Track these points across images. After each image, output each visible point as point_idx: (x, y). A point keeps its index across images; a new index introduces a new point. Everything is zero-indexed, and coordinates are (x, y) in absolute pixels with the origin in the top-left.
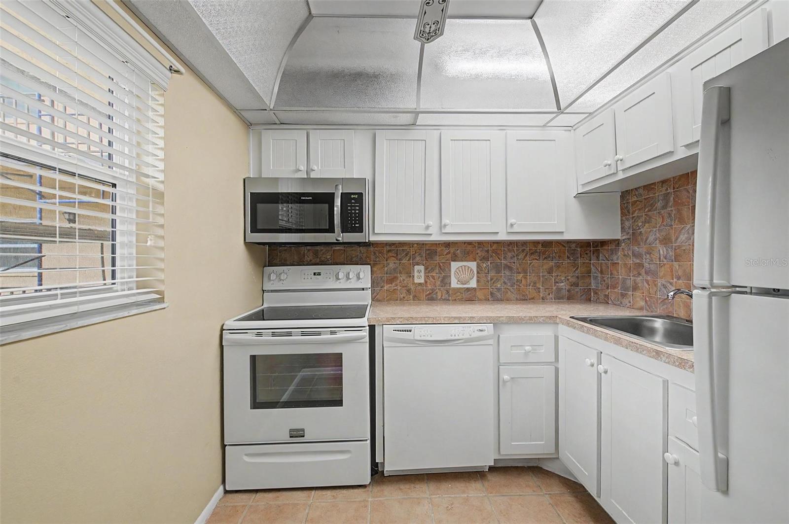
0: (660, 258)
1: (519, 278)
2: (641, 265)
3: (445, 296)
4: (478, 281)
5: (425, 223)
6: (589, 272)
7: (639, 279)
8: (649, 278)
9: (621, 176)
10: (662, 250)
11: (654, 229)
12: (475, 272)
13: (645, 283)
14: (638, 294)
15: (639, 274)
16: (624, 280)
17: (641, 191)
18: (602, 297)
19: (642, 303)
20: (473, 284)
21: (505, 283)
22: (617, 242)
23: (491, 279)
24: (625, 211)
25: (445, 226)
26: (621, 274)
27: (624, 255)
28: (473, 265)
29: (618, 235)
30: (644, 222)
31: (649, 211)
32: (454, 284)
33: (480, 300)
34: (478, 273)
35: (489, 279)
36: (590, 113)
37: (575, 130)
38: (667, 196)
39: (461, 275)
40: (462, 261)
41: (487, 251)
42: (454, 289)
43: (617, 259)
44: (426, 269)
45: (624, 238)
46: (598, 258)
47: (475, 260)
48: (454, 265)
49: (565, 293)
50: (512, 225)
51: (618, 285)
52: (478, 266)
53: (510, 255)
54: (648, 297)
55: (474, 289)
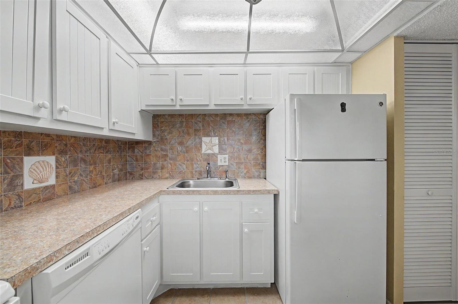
0: (178, 152)
1: (91, 169)
2: (166, 155)
4: (57, 177)
5: (33, 100)
6: (126, 161)
7: (165, 163)
8: (171, 162)
10: (180, 148)
11: (175, 138)
12: (54, 167)
13: (169, 165)
14: (164, 171)
15: (165, 160)
16: (155, 164)
17: (167, 117)
18: (137, 175)
19: (167, 175)
20: (52, 181)
21: (81, 175)
22: (149, 143)
23: (70, 173)
24: (155, 126)
25: (61, 111)
26: (153, 160)
27: (155, 150)
28: (51, 160)
29: (150, 138)
30: (169, 133)
31: (171, 128)
32: (28, 184)
33: (59, 196)
34: (57, 167)
35: (68, 173)
38: (182, 122)
39: (41, 172)
40: (39, 155)
41: (66, 145)
42: (28, 191)
43: (150, 152)
45: (155, 140)
46: (133, 152)
47: (54, 154)
48: (28, 161)
49: (116, 177)
50: (114, 124)
51: (150, 167)
52: (57, 161)
53: (84, 148)
54: (171, 171)
55: (53, 186)
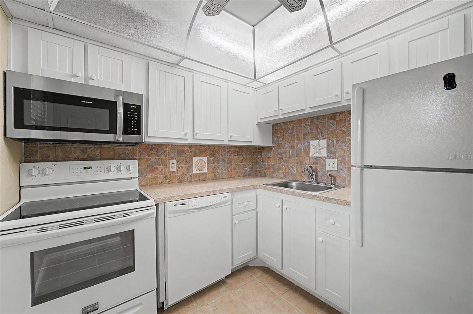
0: (290, 155)
1: (228, 166)
2: (281, 158)
3: (189, 179)
4: (208, 169)
5: (184, 132)
6: (257, 162)
7: (280, 165)
8: (285, 164)
9: (281, 117)
10: (291, 152)
11: (288, 142)
13: (283, 166)
14: (280, 171)
15: (281, 162)
16: (274, 165)
17: (282, 124)
18: (263, 174)
19: (282, 175)
20: (205, 170)
21: (221, 169)
22: (270, 148)
23: (215, 167)
24: (274, 133)
25: (197, 134)
26: (272, 162)
27: (274, 154)
28: (205, 159)
29: (270, 144)
30: (283, 139)
31: (285, 134)
32: (195, 171)
33: (209, 180)
34: (208, 163)
35: (214, 167)
36: (266, 84)
37: (257, 90)
38: (293, 127)
39: (199, 165)
40: (199, 157)
41: (213, 151)
42: (194, 174)
43: (271, 156)
44: (177, 162)
45: (274, 145)
46: (261, 155)
47: (206, 156)
48: (195, 159)
49: (247, 172)
50: (231, 136)
51: (271, 168)
52: (208, 160)
53: (224, 153)
54: (285, 172)
55: (206, 173)
